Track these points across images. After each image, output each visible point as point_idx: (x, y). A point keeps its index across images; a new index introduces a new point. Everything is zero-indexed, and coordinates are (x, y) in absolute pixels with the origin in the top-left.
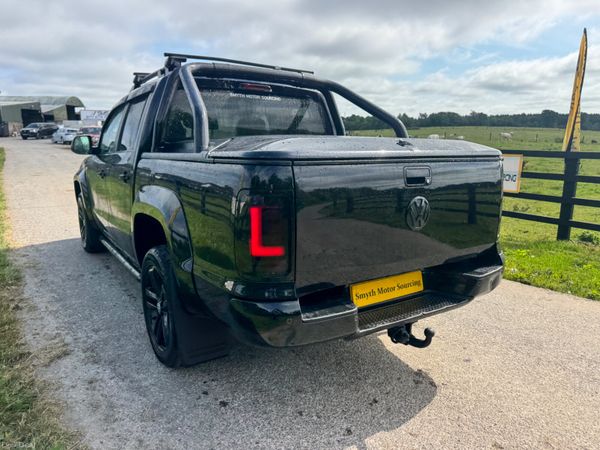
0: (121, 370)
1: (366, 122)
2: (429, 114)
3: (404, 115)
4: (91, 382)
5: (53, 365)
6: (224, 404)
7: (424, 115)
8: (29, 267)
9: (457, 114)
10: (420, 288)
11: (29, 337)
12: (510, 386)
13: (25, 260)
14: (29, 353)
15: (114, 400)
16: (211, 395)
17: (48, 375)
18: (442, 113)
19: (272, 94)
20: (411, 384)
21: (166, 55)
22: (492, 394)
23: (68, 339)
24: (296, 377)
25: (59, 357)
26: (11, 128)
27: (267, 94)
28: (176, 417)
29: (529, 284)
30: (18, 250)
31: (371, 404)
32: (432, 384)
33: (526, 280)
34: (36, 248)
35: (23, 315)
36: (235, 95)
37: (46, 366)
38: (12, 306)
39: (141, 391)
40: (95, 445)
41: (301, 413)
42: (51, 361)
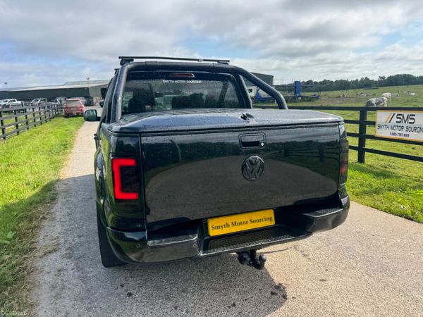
0: (80, 265)
1: (334, 85)
2: (387, 77)
3: (366, 78)
4: (59, 271)
5: (45, 257)
6: (130, 295)
7: (383, 78)
8: (63, 192)
9: (412, 76)
10: (273, 223)
11: (41, 238)
12: (349, 304)
13: (64, 186)
14: (35, 248)
15: (66, 284)
16: (125, 287)
17: (39, 264)
18: (398, 75)
19: (195, 79)
20: (268, 295)
21: (120, 58)
22: (329, 310)
23: (62, 241)
24: (187, 280)
25: (50, 252)
26: (95, 101)
27: (191, 79)
28: (96, 300)
29: (412, 220)
30: (63, 180)
31: (229, 307)
32: (285, 297)
33: (410, 216)
34: (74, 179)
35: (45, 223)
36: (167, 81)
37: (40, 257)
38: (41, 216)
39: (84, 279)
40: (41, 313)
41: (176, 308)
42: (45, 255)
